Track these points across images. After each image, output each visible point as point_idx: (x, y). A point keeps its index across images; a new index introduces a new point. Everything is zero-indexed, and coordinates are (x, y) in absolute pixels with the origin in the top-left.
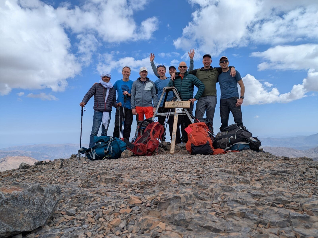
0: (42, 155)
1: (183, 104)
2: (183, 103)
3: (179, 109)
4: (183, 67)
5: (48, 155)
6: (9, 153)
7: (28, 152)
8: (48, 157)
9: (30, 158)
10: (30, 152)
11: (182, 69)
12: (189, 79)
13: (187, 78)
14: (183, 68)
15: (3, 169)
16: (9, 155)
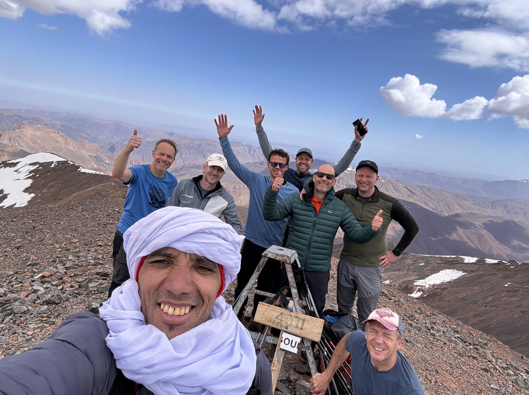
0: (78, 132)
1: (303, 324)
2: (304, 320)
3: (291, 337)
4: (325, 176)
5: (86, 133)
6: (26, 119)
7: (57, 123)
8: (86, 136)
9: (58, 133)
10: (60, 123)
11: (321, 181)
12: (337, 213)
13: (331, 210)
14: (325, 178)
15: (16, 141)
16: (26, 121)
